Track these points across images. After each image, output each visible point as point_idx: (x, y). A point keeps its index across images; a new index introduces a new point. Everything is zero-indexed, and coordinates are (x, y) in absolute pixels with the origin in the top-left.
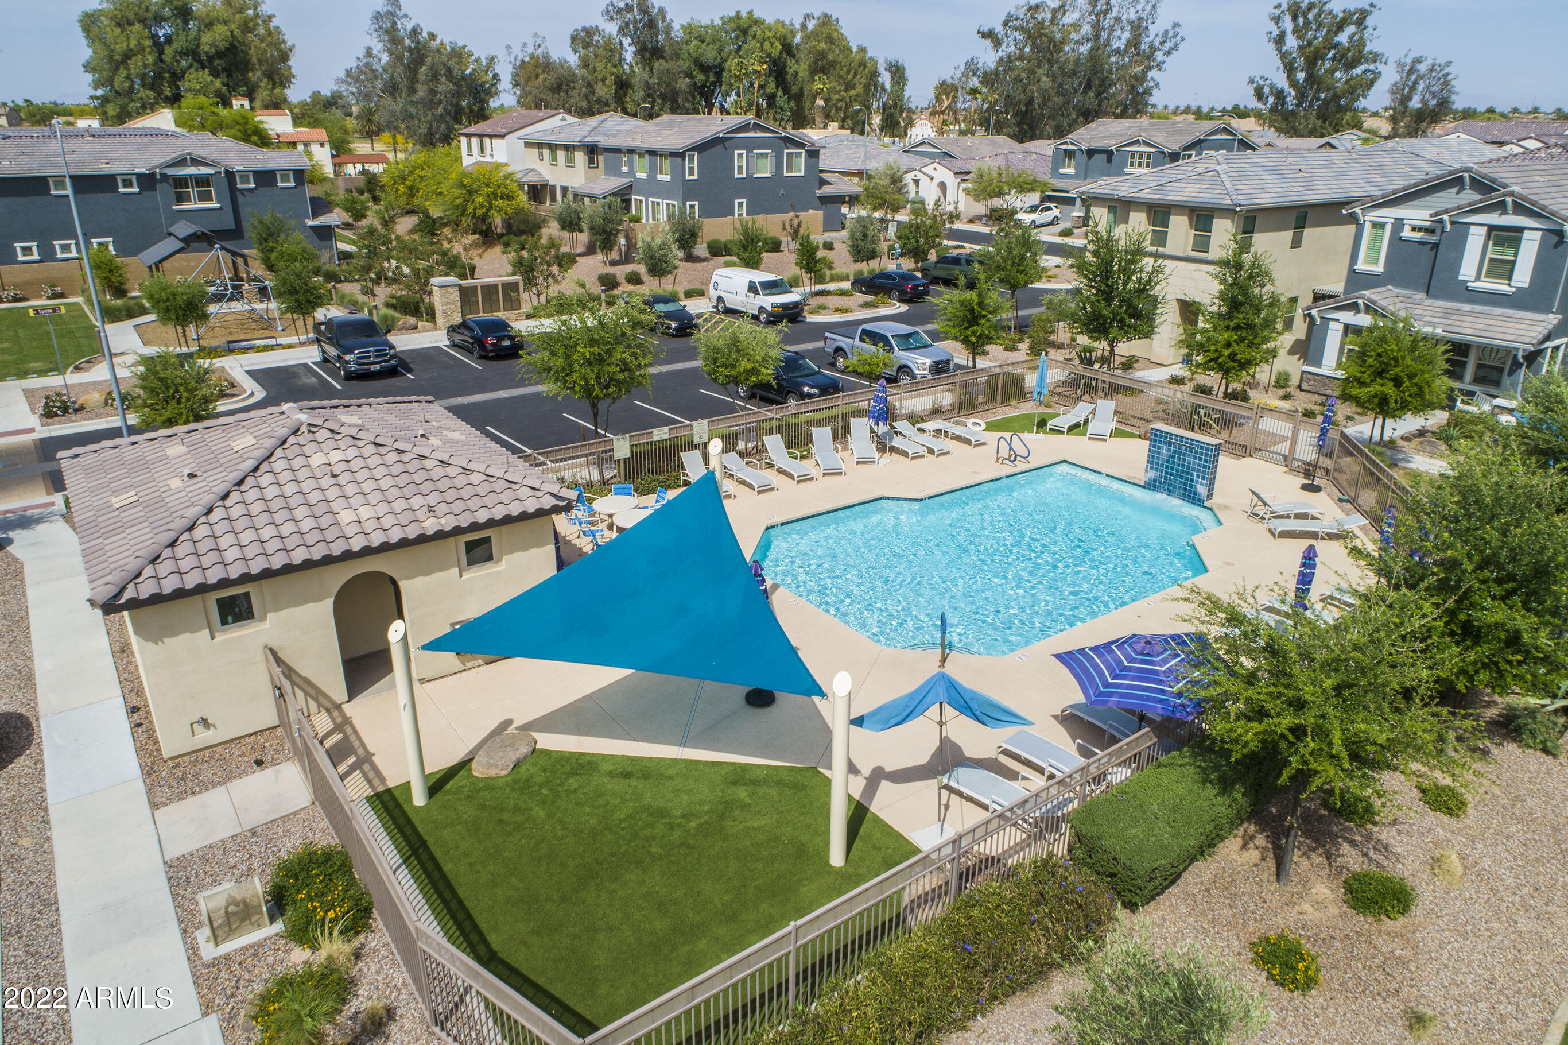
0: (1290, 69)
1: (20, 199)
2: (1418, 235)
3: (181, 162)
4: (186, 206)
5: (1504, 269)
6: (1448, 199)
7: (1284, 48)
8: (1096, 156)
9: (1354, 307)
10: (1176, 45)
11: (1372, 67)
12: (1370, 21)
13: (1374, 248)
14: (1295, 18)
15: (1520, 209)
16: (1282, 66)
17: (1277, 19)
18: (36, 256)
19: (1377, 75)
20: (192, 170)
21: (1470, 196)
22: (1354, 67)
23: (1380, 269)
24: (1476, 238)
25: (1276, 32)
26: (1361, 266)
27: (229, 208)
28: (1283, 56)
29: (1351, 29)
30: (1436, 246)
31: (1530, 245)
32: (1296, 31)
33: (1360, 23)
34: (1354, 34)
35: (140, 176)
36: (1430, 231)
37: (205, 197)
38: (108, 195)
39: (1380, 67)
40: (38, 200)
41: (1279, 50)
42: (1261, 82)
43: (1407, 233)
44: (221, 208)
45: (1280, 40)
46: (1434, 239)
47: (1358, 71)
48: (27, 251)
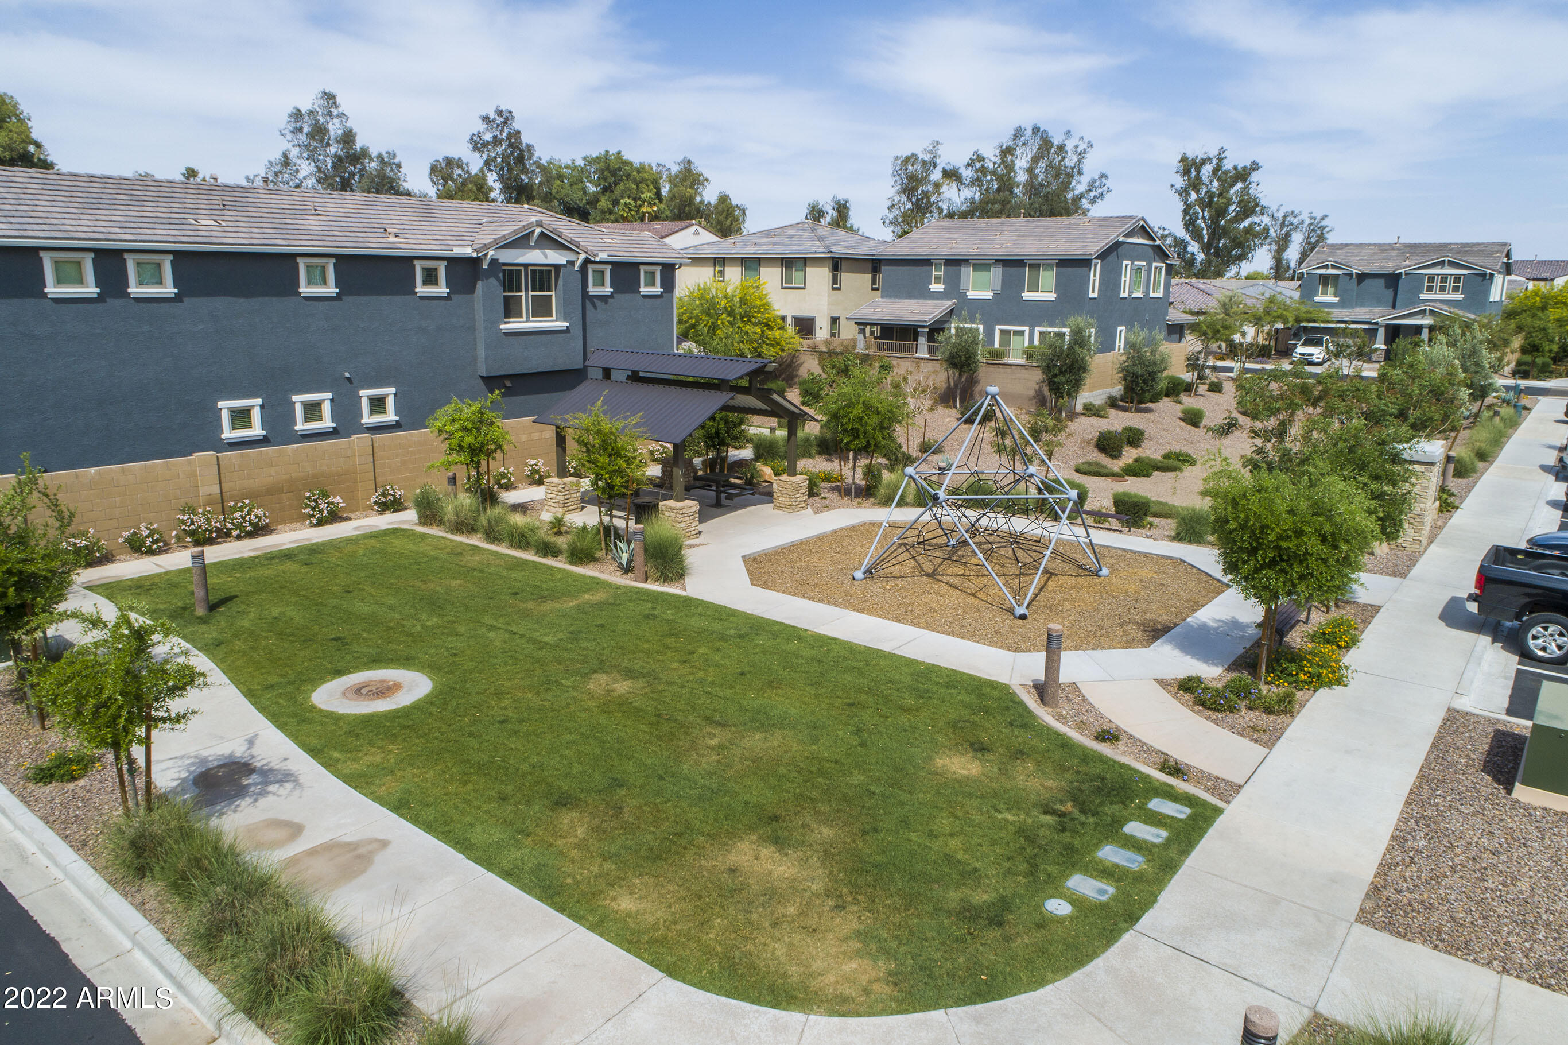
1: (242, 303)
3: (521, 241)
4: (514, 325)
8: (1368, 282)
18: (257, 430)
20: (535, 256)
27: (578, 332)
35: (454, 263)
37: (542, 308)
38: (398, 299)
40: (275, 305)
44: (567, 331)
48: (240, 417)
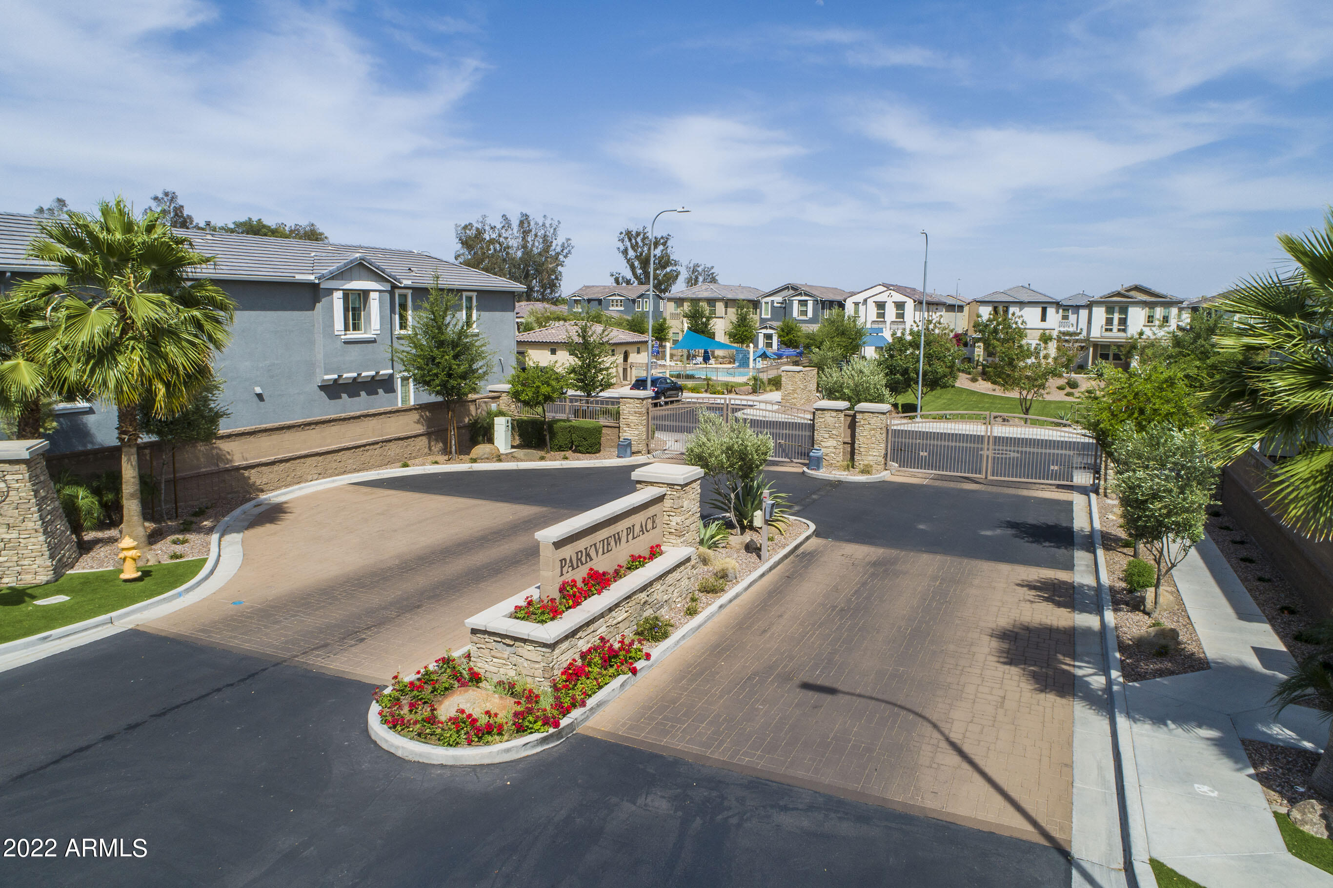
0: (633, 268)
2: (779, 305)
5: (805, 313)
6: (785, 293)
7: (628, 257)
9: (766, 328)
10: (569, 251)
11: (674, 268)
12: (669, 243)
13: (767, 310)
14: (630, 240)
15: (806, 295)
16: (628, 267)
17: (622, 241)
19: (678, 274)
21: (791, 292)
22: (666, 268)
23: (769, 316)
24: (796, 305)
25: (622, 248)
26: (763, 316)
28: (628, 261)
29: (661, 247)
30: (785, 308)
31: (810, 304)
32: (633, 247)
33: (664, 244)
34: (663, 250)
36: (782, 303)
39: (679, 268)
41: (626, 257)
42: (617, 275)
43: (775, 305)
45: (625, 252)
46: (784, 306)
47: (668, 269)
